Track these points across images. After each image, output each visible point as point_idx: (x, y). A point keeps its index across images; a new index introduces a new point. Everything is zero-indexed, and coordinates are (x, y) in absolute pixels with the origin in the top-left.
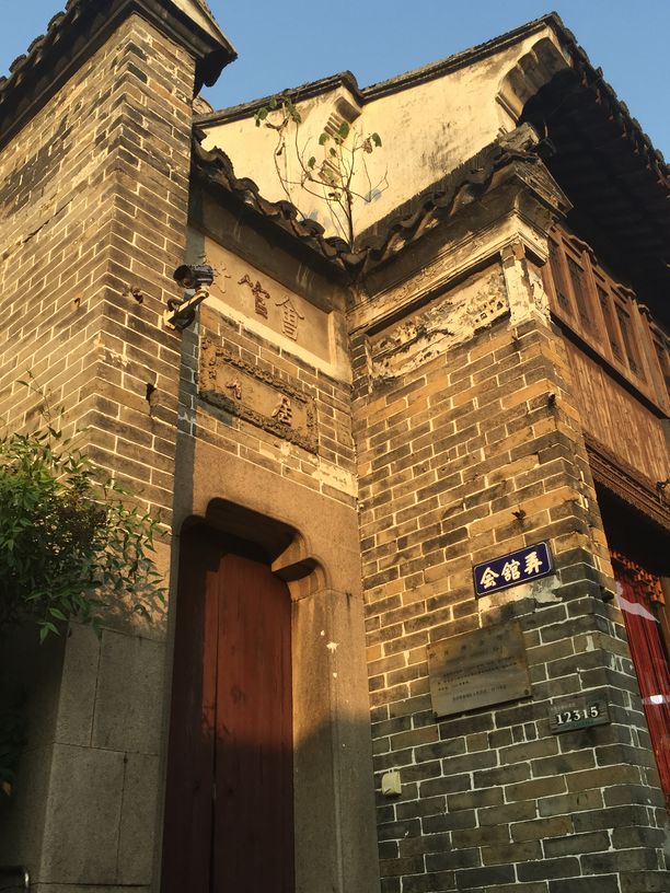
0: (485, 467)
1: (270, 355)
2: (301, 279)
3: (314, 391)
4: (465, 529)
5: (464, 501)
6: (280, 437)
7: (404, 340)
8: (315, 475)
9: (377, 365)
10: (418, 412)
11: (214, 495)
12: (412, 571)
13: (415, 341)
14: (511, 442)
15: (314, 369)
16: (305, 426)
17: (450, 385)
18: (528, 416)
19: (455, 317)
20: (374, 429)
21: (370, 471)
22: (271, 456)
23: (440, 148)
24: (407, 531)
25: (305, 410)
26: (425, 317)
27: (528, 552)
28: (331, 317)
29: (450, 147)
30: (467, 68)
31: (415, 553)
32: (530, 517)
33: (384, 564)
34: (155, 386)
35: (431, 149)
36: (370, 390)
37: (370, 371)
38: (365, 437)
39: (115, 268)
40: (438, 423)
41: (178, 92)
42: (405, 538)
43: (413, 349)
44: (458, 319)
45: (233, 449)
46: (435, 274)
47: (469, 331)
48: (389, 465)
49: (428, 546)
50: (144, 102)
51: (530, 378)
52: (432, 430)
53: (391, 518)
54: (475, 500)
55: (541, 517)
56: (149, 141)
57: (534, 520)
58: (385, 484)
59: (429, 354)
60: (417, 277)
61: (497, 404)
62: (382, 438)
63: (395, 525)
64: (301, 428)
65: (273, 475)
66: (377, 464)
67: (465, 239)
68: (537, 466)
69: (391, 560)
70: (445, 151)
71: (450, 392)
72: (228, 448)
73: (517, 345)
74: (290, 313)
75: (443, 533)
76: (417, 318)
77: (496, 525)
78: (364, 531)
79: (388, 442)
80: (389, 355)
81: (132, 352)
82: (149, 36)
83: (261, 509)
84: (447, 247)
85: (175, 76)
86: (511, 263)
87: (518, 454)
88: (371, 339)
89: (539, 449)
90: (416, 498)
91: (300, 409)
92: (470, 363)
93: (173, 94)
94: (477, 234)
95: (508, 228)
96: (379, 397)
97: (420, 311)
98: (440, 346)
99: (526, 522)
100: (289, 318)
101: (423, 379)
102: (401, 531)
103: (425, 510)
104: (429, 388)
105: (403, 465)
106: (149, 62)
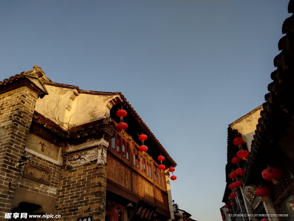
0: (85, 195)
1: (42, 162)
2: (54, 141)
3: (52, 169)
4: (78, 209)
5: (79, 202)
6: (41, 183)
7: (76, 158)
8: (47, 191)
9: (69, 162)
10: (75, 177)
11: (21, 201)
12: (65, 216)
13: (78, 159)
14: (91, 190)
15: (53, 163)
16: (48, 179)
17: (82, 173)
18: (95, 186)
19: (87, 156)
20: (65, 178)
21: (61, 189)
22: (37, 188)
23: (93, 112)
24: (66, 206)
25: (48, 175)
26: (81, 154)
27: (89, 217)
28: (60, 148)
29: (95, 112)
30: (102, 96)
31: (67, 212)
32: (91, 209)
33: (60, 213)
34: (11, 182)
35: (91, 111)
36: (66, 168)
37: (67, 163)
38: (62, 180)
39: (7, 154)
40: (78, 181)
41: (32, 104)
42: (65, 208)
43: (77, 161)
44: (87, 158)
45: (28, 188)
46: (85, 145)
47: (89, 161)
48: (66, 188)
49: (70, 211)
50: (23, 109)
51: (98, 177)
52: (76, 183)
53: (63, 202)
54: (81, 202)
55: (93, 210)
56: (22, 119)
57: (91, 210)
58: (64, 193)
59: (80, 163)
60: (81, 144)
61: (90, 181)
62: (65, 181)
63: (64, 204)
64: (46, 180)
65: (37, 193)
66: (63, 187)
67: (93, 139)
68: (95, 198)
69: (61, 212)
70: (94, 113)
71: (82, 174)
72: (27, 189)
73: (97, 168)
74: (50, 149)
75: (73, 208)
76: (79, 154)
77: (84, 209)
78: (57, 204)
79: (67, 183)
80: (72, 160)
81: (7, 175)
82: (28, 92)
83: (32, 202)
84: (88, 140)
85: (32, 101)
86: (100, 149)
87: (92, 194)
88: (69, 155)
89: (96, 194)
90: (70, 198)
91: (47, 175)
92: (87, 169)
93: (31, 105)
94: (95, 139)
95: (101, 141)
96: (67, 171)
97: (80, 152)
98: (83, 162)
99: (90, 210)
100: (50, 151)
101: (77, 169)
102: (65, 206)
103: (71, 202)
104: (78, 172)
105: (69, 189)
106: (26, 98)
